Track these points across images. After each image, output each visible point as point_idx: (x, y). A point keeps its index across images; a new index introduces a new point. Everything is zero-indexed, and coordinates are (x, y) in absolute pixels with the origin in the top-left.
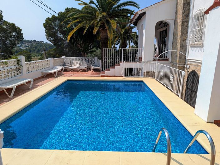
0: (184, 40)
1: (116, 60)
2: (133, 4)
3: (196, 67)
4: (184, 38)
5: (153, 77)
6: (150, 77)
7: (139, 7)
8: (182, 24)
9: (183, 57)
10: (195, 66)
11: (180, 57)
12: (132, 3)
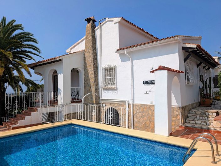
0: (97, 85)
1: (23, 105)
2: (34, 48)
3: (113, 105)
4: (97, 83)
5: (77, 118)
6: (74, 119)
7: (40, 52)
8: (94, 73)
9: (98, 98)
10: (111, 104)
11: (96, 98)
12: (32, 47)
